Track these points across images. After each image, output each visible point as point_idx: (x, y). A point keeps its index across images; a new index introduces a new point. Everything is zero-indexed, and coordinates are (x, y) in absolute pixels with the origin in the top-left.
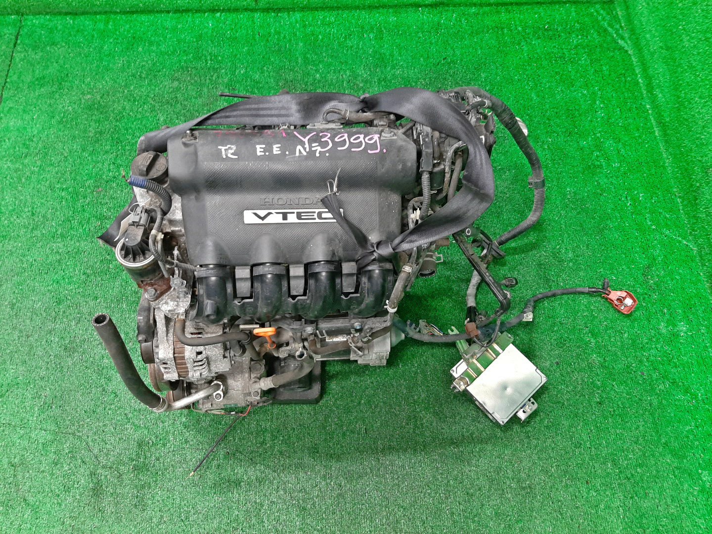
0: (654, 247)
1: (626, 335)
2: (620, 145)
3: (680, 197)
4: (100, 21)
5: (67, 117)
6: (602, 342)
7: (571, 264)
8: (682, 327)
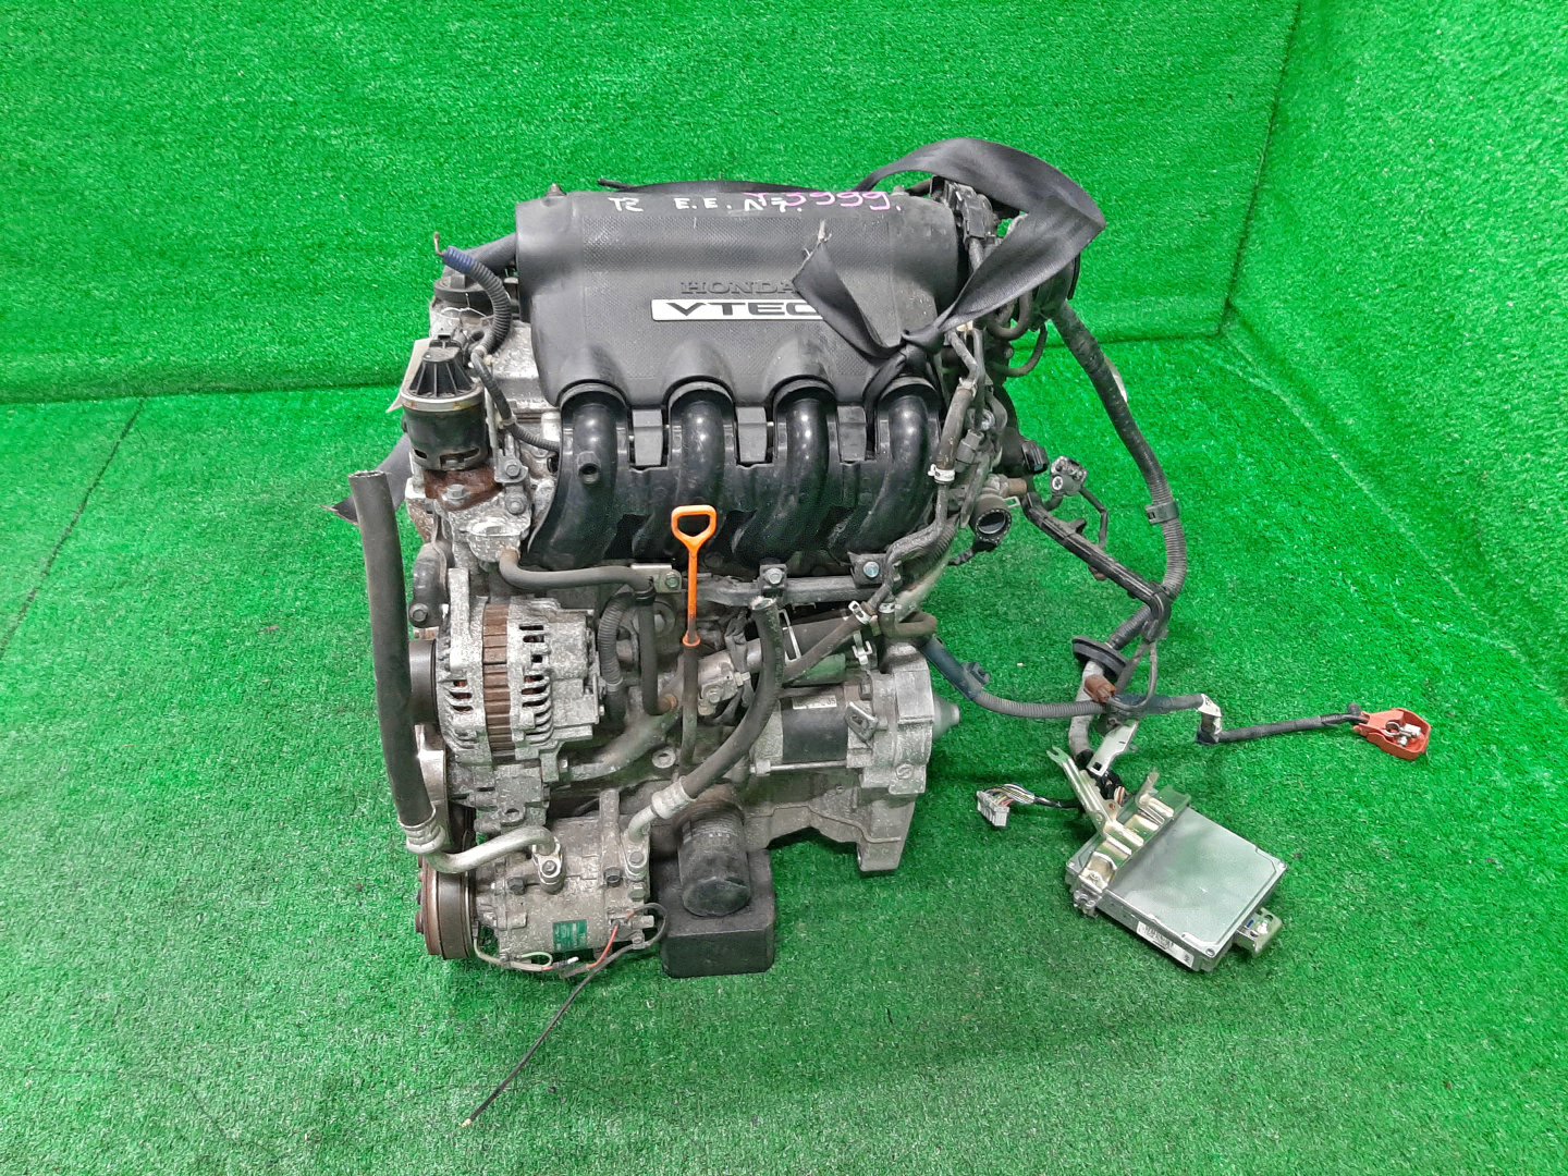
0: (1428, 651)
1: (1429, 797)
2: (1304, 511)
3: (1447, 572)
4: (293, 398)
5: (216, 526)
6: (1384, 811)
7: (1271, 686)
8: (1542, 775)
